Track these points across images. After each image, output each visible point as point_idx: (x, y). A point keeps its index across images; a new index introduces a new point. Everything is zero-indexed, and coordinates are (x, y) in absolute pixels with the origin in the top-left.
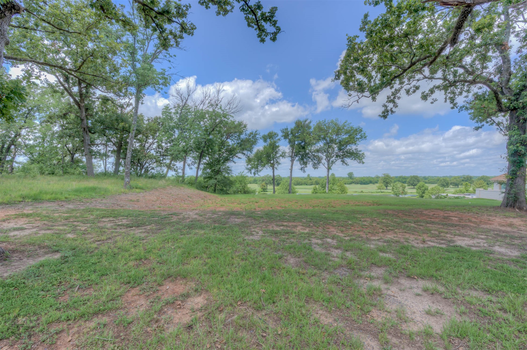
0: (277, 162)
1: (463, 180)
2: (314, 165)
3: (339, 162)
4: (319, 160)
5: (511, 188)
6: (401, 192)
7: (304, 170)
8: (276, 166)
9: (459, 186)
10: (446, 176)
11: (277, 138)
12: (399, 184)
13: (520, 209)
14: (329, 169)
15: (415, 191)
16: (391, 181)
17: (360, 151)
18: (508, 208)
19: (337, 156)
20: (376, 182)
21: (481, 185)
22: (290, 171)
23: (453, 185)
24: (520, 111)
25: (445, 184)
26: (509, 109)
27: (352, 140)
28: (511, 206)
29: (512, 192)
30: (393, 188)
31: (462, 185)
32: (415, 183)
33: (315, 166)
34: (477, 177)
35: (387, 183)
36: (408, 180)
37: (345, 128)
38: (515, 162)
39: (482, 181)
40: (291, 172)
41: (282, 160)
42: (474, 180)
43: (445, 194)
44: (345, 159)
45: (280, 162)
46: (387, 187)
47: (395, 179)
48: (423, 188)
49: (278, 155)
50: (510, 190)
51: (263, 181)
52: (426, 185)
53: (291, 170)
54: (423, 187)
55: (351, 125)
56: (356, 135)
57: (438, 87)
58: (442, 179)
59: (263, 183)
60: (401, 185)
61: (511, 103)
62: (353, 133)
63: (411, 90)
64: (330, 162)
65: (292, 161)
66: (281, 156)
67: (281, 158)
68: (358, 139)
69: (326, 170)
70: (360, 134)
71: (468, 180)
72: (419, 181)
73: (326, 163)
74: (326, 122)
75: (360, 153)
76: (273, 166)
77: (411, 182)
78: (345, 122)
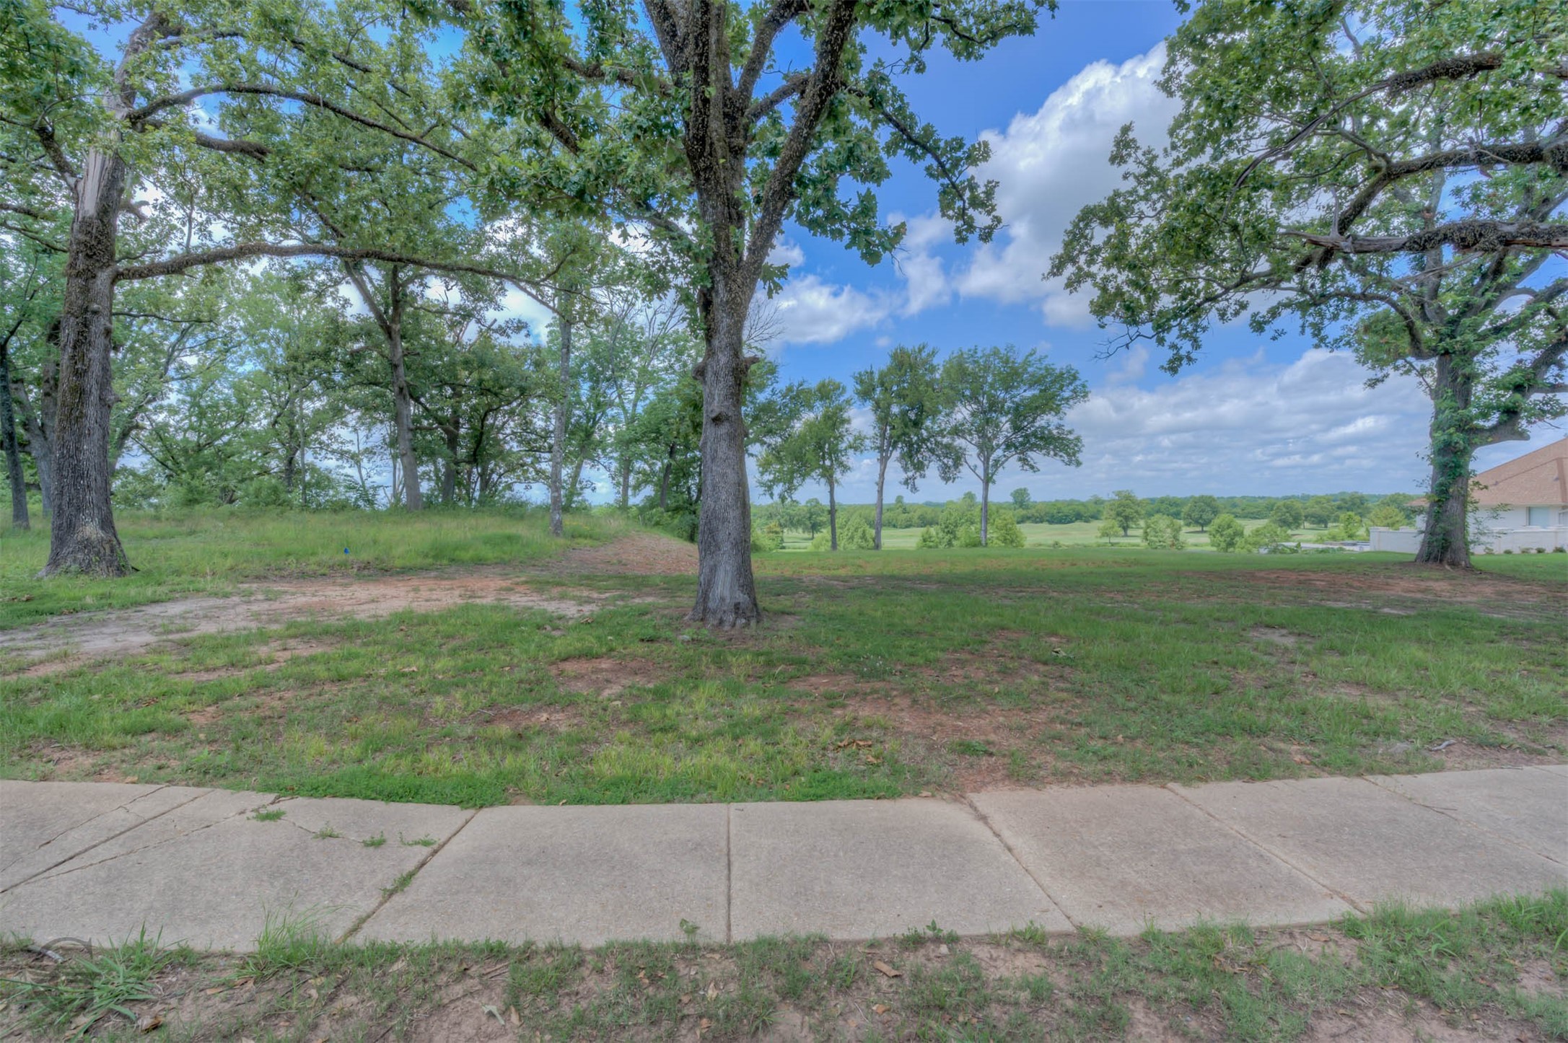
0: (841, 464)
1: (1339, 508)
2: (944, 472)
3: (1013, 462)
4: (957, 459)
5: (1437, 521)
6: (1169, 542)
7: (914, 484)
8: (837, 475)
9: (1330, 525)
10: (1293, 497)
11: (842, 399)
12: (1162, 522)
13: (1454, 564)
14: (988, 480)
15: (1205, 539)
16: (1137, 512)
17: (1070, 432)
18: (1429, 564)
19: (1009, 446)
20: (1095, 517)
21: (1389, 521)
22: (877, 488)
23: (1313, 523)
24: (1456, 359)
25: (1291, 519)
26: (1434, 351)
27: (1048, 401)
28: (1436, 559)
29: (1438, 530)
30: (1146, 533)
31: (1336, 520)
32: (1205, 517)
33: (947, 475)
34: (1379, 497)
35: (1127, 518)
36: (1185, 509)
37: (1030, 369)
38: (1445, 466)
39: (1392, 510)
40: (880, 492)
41: (853, 459)
42: (1370, 505)
43: (1292, 544)
44: (1029, 453)
45: (850, 464)
46: (1125, 528)
47: (1149, 508)
48: (1230, 531)
49: (843, 446)
50: (1434, 526)
51: (771, 516)
52: (1239, 521)
53: (881, 484)
54: (1229, 526)
55: (1046, 362)
56: (1061, 388)
57: (1288, 305)
58: (1280, 503)
59: (773, 523)
60: (1168, 522)
61: (1441, 340)
62: (1053, 382)
63: (1230, 311)
64: (991, 463)
65: (883, 461)
66: (851, 447)
67: (851, 452)
68: (1067, 399)
69: (980, 482)
70: (1071, 387)
71: (1355, 506)
72: (1216, 512)
73: (979, 465)
74: (979, 354)
75: (1071, 437)
76: (828, 475)
77: (1196, 515)
78: (1031, 355)
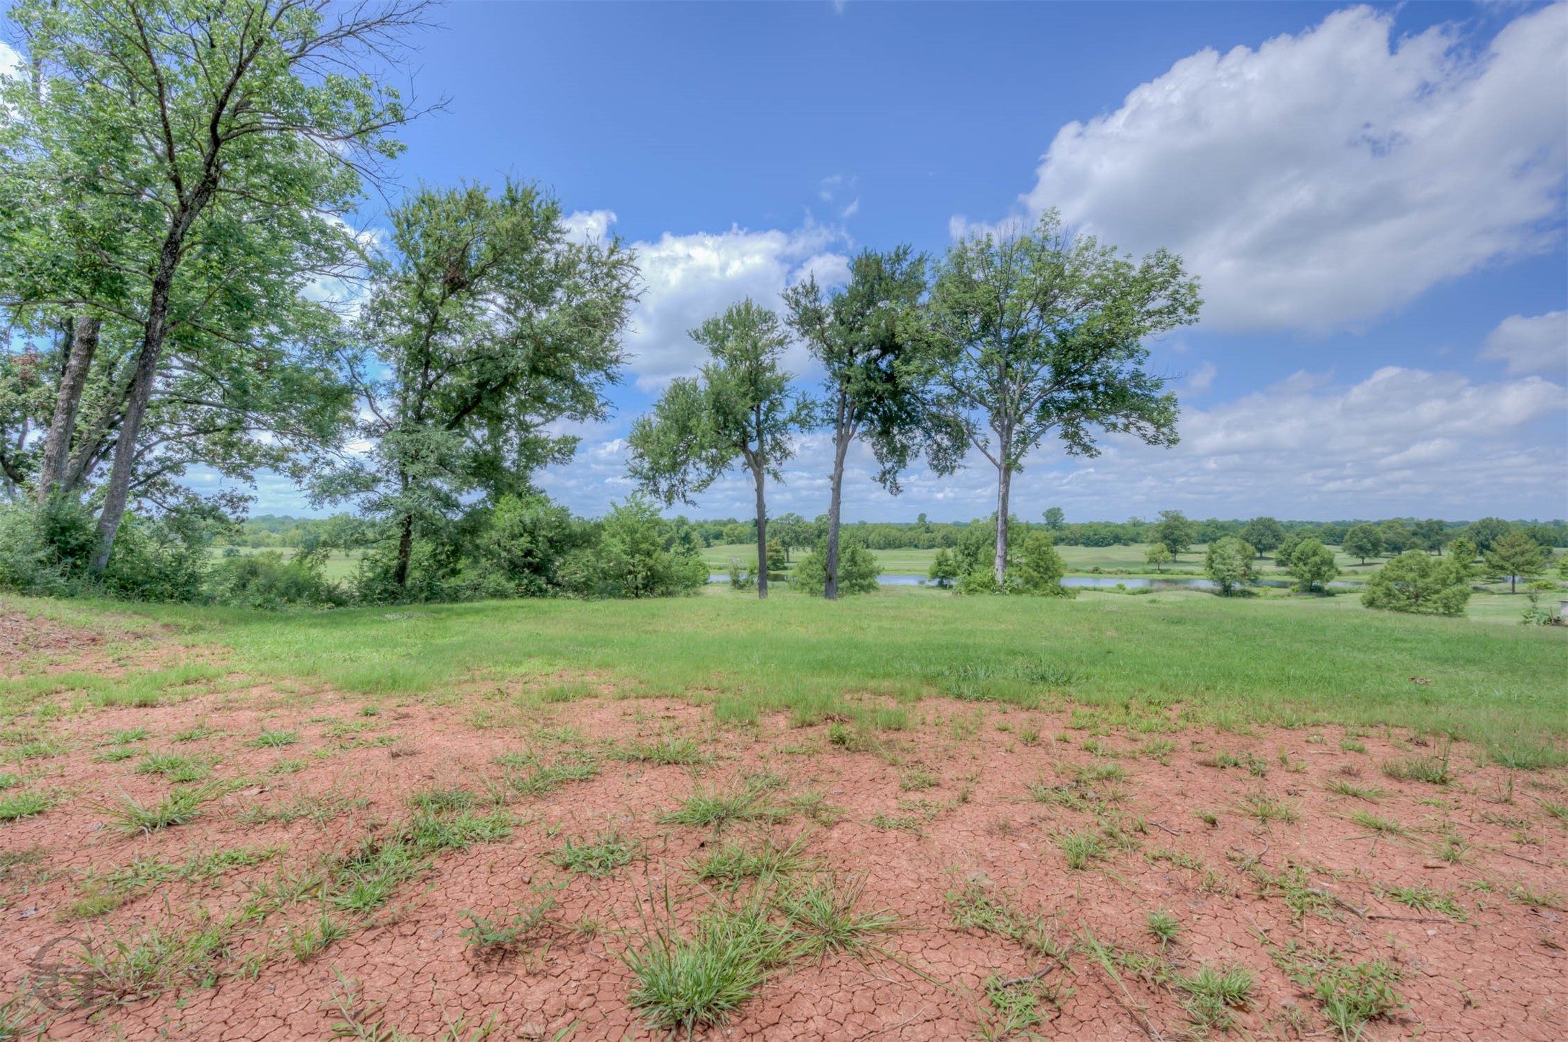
0: (777, 445)
1: (1413, 534)
2: (936, 457)
3: (1052, 440)
4: (960, 437)
6: (1240, 571)
7: (894, 484)
8: (771, 464)
11: (770, 336)
12: (1228, 547)
14: (1009, 467)
16: (1187, 535)
17: (1157, 385)
19: (1045, 412)
20: (1136, 540)
22: (831, 484)
23: (1388, 550)
25: (1369, 546)
30: (1211, 560)
31: (1416, 547)
32: (1264, 542)
33: (942, 464)
35: (1175, 541)
37: (1087, 269)
41: (798, 442)
42: (1445, 531)
44: (1083, 423)
45: (790, 448)
46: (1175, 554)
49: (781, 416)
53: (837, 481)
59: (775, 541)
60: (1235, 547)
64: (1014, 438)
65: (842, 441)
66: (792, 420)
67: (794, 429)
68: (1158, 314)
69: (996, 474)
70: (1166, 292)
71: (1430, 531)
72: (1277, 535)
73: (995, 440)
75: (1158, 394)
76: (757, 463)
77: (1254, 539)
